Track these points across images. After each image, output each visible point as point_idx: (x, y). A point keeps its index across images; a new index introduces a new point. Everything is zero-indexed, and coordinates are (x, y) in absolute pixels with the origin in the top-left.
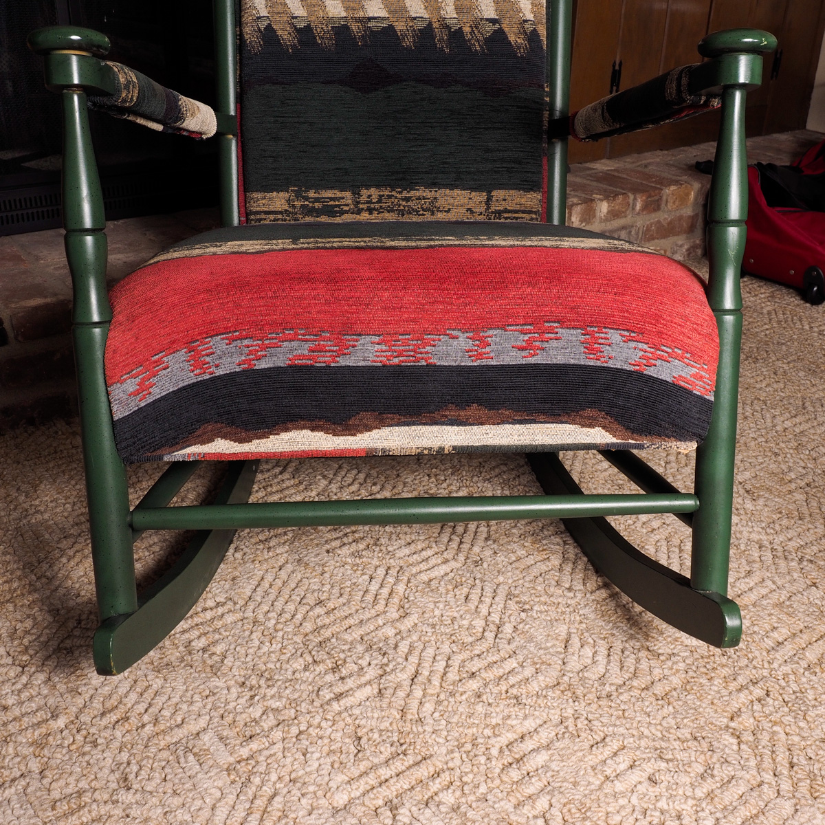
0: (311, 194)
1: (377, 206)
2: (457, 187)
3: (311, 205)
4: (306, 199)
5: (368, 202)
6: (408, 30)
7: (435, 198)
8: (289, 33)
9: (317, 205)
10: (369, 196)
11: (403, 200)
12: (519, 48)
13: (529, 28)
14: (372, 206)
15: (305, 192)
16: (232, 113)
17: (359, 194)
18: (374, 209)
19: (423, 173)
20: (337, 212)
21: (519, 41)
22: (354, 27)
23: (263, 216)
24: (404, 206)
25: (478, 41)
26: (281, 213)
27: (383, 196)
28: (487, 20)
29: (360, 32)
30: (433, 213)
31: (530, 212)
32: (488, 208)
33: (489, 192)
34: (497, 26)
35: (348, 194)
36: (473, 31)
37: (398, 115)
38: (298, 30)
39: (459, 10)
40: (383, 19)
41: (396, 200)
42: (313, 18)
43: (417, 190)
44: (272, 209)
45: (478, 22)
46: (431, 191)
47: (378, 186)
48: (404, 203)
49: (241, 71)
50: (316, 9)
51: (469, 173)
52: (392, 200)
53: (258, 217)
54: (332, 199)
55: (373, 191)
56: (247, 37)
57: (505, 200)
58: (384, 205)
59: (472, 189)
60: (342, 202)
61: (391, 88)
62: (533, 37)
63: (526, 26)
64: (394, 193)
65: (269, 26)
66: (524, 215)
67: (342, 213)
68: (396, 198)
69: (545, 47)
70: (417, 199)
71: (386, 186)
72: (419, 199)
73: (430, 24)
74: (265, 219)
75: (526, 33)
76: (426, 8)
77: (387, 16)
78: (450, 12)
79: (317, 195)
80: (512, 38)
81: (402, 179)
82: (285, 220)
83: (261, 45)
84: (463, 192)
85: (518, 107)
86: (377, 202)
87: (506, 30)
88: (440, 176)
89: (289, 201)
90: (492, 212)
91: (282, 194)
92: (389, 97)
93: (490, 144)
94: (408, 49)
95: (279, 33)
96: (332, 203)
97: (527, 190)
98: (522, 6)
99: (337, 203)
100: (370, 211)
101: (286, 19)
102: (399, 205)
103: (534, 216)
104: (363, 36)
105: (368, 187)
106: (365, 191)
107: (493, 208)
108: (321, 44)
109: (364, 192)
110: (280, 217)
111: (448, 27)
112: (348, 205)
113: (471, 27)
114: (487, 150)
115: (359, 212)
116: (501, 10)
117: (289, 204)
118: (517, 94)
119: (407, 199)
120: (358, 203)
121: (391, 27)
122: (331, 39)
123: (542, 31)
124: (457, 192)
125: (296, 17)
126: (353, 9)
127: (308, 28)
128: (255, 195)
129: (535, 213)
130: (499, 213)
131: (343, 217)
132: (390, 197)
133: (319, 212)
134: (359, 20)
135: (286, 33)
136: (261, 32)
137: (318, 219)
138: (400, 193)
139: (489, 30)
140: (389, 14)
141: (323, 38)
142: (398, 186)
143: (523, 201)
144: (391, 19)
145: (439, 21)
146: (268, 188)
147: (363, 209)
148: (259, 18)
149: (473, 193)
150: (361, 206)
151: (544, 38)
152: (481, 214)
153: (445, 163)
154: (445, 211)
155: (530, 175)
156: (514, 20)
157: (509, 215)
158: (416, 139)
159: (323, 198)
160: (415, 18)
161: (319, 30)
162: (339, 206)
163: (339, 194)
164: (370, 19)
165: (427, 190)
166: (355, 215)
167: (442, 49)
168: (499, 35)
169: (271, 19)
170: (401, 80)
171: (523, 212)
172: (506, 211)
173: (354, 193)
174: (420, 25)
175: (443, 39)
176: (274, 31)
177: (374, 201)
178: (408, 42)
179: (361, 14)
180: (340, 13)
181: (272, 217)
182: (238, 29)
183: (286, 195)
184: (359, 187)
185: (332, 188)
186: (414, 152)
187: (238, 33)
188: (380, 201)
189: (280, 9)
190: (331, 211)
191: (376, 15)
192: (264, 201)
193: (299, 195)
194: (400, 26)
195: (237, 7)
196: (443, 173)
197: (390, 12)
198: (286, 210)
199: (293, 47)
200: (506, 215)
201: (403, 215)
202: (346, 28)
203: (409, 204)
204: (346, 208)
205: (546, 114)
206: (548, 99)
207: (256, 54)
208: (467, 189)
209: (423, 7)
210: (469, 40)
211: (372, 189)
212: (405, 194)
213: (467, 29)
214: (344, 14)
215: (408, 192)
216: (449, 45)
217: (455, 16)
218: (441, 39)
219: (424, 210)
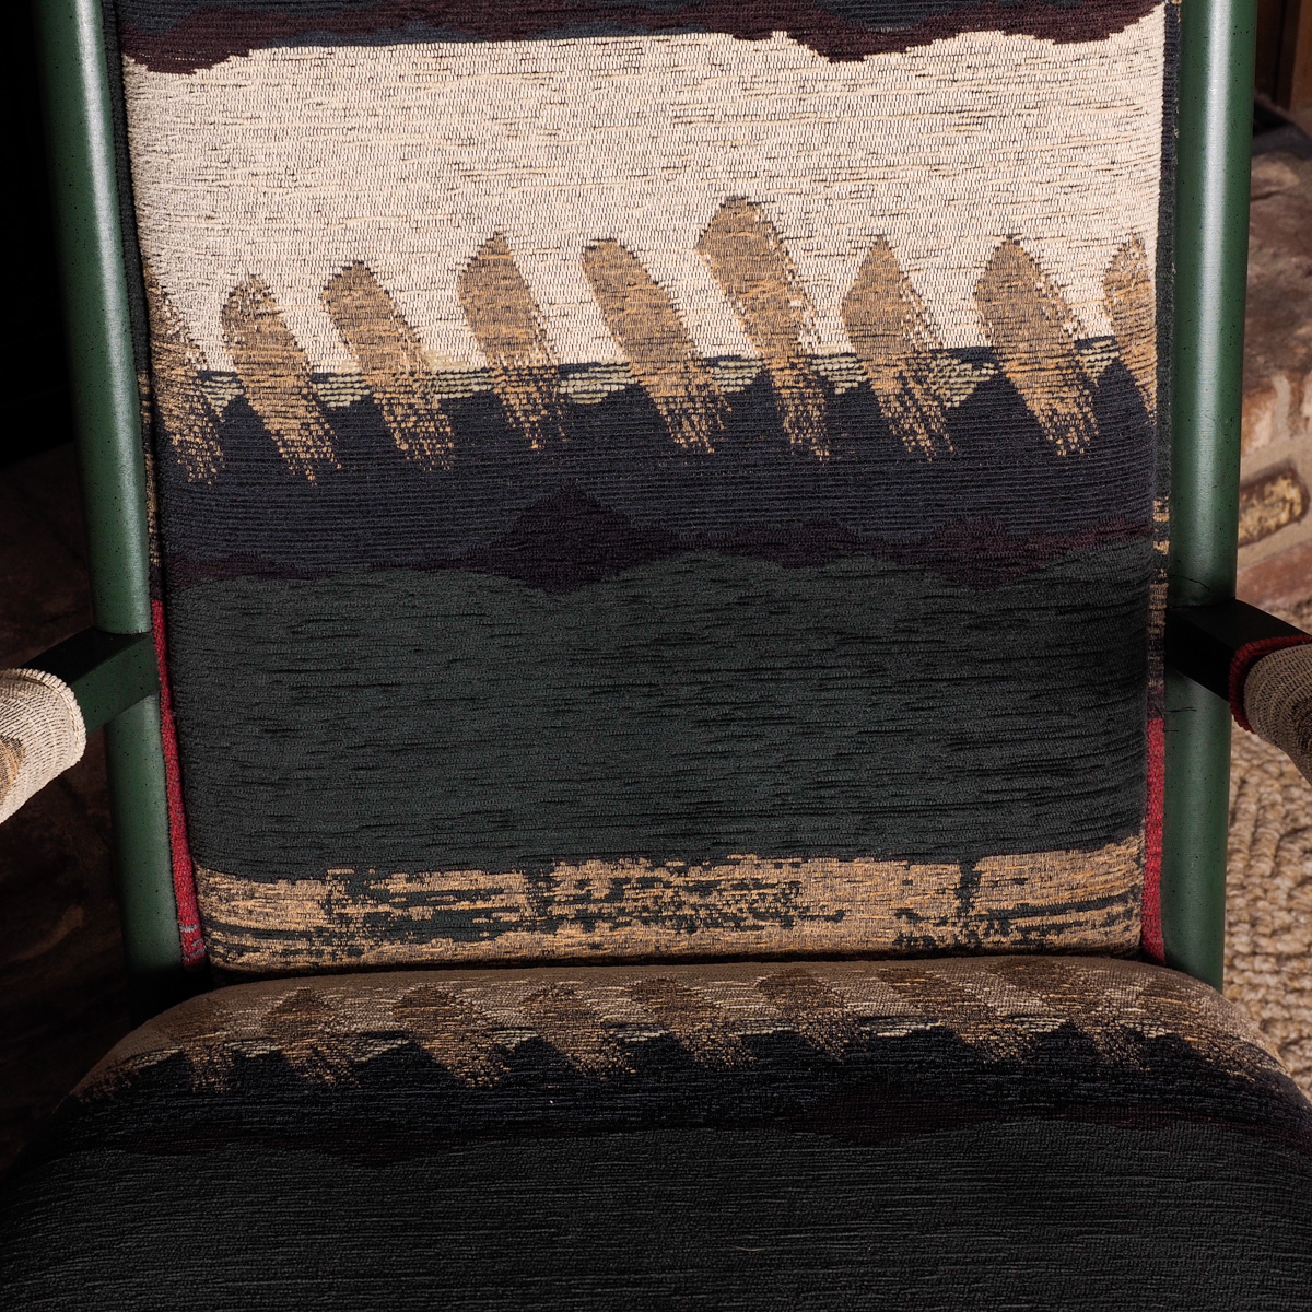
0: (399, 884)
1: (607, 908)
2: (862, 852)
3: (398, 912)
4: (383, 897)
5: (577, 900)
6: (692, 399)
7: (794, 884)
8: (305, 426)
9: (416, 912)
10: (582, 884)
11: (689, 890)
12: (1062, 431)
13: (1095, 363)
14: (593, 908)
15: (379, 879)
16: (142, 626)
17: (548, 879)
18: (600, 916)
19: (752, 814)
20: (479, 928)
21: (1062, 410)
22: (515, 398)
23: (249, 942)
24: (694, 907)
25: (925, 419)
26: (305, 935)
27: (627, 880)
28: (956, 353)
29: (534, 412)
30: (787, 923)
31: (1106, 901)
32: (967, 906)
33: (968, 863)
34: (989, 370)
35: (515, 880)
36: (908, 392)
37: (668, 653)
38: (333, 416)
39: (858, 328)
40: (610, 368)
41: (670, 892)
42: (379, 378)
43: (737, 862)
44: (273, 924)
45: (921, 363)
46: (778, 866)
47: (607, 856)
48: (694, 899)
49: (158, 505)
50: (387, 349)
51: (904, 811)
52: (656, 892)
53: (236, 940)
54: (460, 895)
55: (592, 868)
56: (172, 425)
57: (1020, 882)
58: (629, 906)
59: (914, 856)
60: (496, 902)
61: (641, 572)
62: (1115, 386)
63: (1087, 357)
64: (659, 873)
65: (239, 403)
66: (1082, 916)
67: (498, 929)
68: (668, 885)
69: (1151, 406)
70: (735, 888)
71: (633, 855)
72: (742, 886)
73: (764, 380)
74: (256, 950)
75: (1085, 381)
76: (750, 329)
77: (621, 359)
78: (829, 338)
79: (414, 887)
80: (1038, 402)
81: (686, 835)
82: (320, 953)
83: (216, 459)
84: (886, 865)
85: (1061, 610)
86: (607, 899)
87: (1018, 379)
88: (807, 823)
89: (327, 904)
90: (980, 917)
91: (303, 887)
92: (635, 599)
93: (968, 725)
94: (694, 454)
95: (273, 424)
96: (465, 905)
97: (1093, 844)
98: (1072, 297)
99: (480, 905)
100: (587, 922)
101: (291, 381)
102: (680, 906)
103: (1118, 909)
104: (544, 422)
105: (576, 860)
106: (570, 870)
107: (981, 905)
108: (410, 452)
109: (563, 871)
110: (301, 945)
111: (825, 384)
112: (516, 910)
113: (901, 378)
114: (960, 742)
115: (552, 925)
116: (1000, 320)
117: (329, 913)
118: (1057, 572)
119: (704, 889)
120: (549, 902)
121: (636, 392)
122: (442, 437)
123: (1143, 359)
124: (859, 866)
125: (324, 378)
126: (510, 344)
127: (367, 408)
128: (222, 882)
129: (1122, 899)
130: (1002, 918)
131: (499, 941)
132: (646, 883)
133: (423, 931)
134: (530, 376)
135: (295, 424)
136: (215, 420)
137: (425, 948)
138: (681, 871)
139: (960, 385)
140: (628, 352)
141: (415, 435)
142: (678, 855)
143: (1080, 877)
144: (637, 369)
145: (793, 366)
146: (260, 868)
147: (562, 918)
148: (206, 375)
149: (917, 869)
150: (556, 911)
151: (1148, 381)
152: (944, 922)
153: (821, 785)
154: (828, 919)
155: (1102, 800)
156: (1045, 346)
157: (1037, 921)
158: (727, 720)
159: (433, 893)
160: (713, 362)
161: (399, 411)
162: (487, 913)
163: (483, 881)
164: (565, 371)
165: (768, 865)
166: (537, 935)
167: (803, 451)
168: (999, 399)
169: (245, 381)
170: (675, 548)
171: (1082, 907)
172: (1025, 911)
173: (532, 877)
174: (730, 382)
175: (808, 419)
176: (256, 419)
177: (596, 895)
178: (692, 434)
179: (536, 357)
180: (465, 358)
181: (278, 946)
182: (143, 379)
183: (320, 890)
184: (550, 860)
185: (462, 866)
186: (724, 755)
187: (145, 390)
188: (616, 894)
189: (274, 352)
190: (461, 927)
191: (584, 359)
192: (250, 904)
193: (356, 891)
194: (663, 387)
195: (138, 312)
196: (815, 812)
197: (628, 346)
198: (320, 930)
199: (320, 464)
200: (1023, 922)
201: (692, 929)
202: (488, 401)
203: (710, 900)
204: (513, 917)
205: (1159, 592)
206: (1163, 547)
207: (201, 483)
208: (896, 857)
209: (738, 324)
210: (894, 421)
211: (591, 864)
212: (695, 875)
213: (886, 385)
214: (479, 361)
215: (707, 868)
216: (830, 439)
217: (848, 347)
218: (802, 424)
219: (758, 915)
